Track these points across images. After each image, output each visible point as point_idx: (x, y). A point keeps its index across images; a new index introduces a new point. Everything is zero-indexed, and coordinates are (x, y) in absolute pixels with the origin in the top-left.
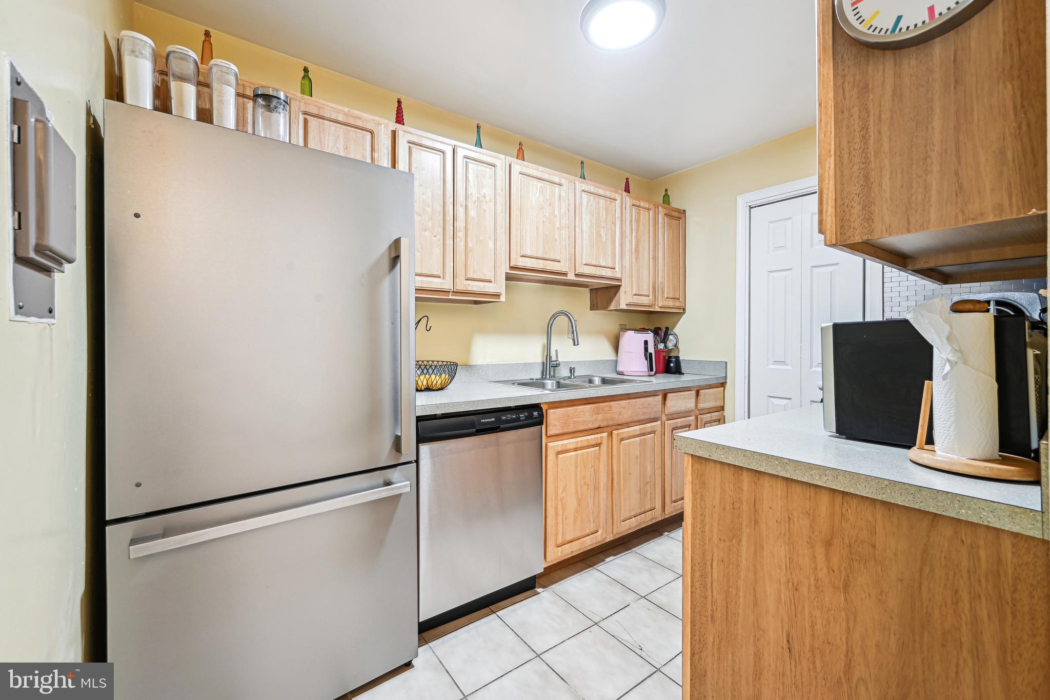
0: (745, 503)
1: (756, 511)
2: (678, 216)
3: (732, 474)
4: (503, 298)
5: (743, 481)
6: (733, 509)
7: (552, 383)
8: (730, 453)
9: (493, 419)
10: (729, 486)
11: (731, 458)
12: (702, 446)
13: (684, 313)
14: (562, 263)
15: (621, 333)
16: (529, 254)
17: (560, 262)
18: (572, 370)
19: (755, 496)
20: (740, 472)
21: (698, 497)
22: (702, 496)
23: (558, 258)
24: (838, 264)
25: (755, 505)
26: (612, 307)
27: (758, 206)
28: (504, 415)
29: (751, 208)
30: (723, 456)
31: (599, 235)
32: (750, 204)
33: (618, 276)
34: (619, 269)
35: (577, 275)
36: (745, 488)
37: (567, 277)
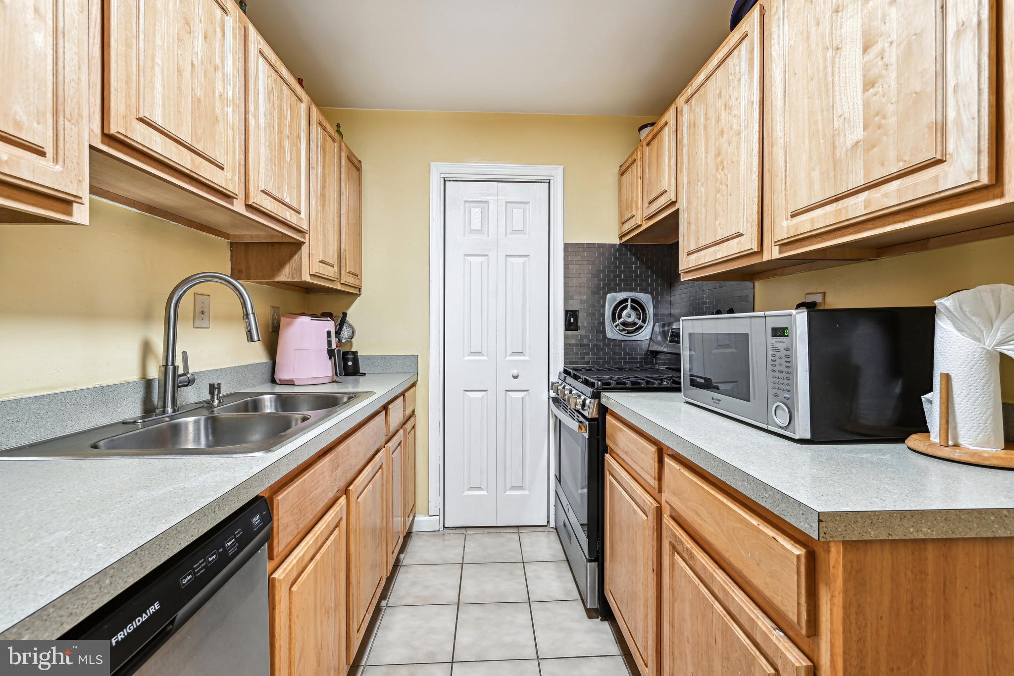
0: (929, 594)
1: (946, 600)
2: (355, 165)
3: (910, 552)
4: (81, 214)
5: (926, 558)
6: (912, 609)
7: (197, 422)
8: (924, 521)
9: (157, 606)
10: (906, 575)
11: (925, 530)
12: (875, 521)
13: (359, 295)
14: (228, 173)
15: (283, 320)
16: (159, 121)
17: (222, 169)
18: (212, 388)
19: (945, 577)
20: (923, 546)
21: (853, 610)
22: (859, 606)
23: (221, 160)
24: (528, 256)
25: (944, 592)
26: (284, 276)
27: (453, 181)
28: (183, 574)
29: (445, 181)
30: (912, 530)
31: (282, 148)
32: (445, 176)
33: (304, 226)
34: (305, 216)
35: (249, 207)
36: (930, 570)
37: (232, 204)
